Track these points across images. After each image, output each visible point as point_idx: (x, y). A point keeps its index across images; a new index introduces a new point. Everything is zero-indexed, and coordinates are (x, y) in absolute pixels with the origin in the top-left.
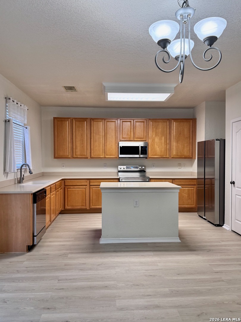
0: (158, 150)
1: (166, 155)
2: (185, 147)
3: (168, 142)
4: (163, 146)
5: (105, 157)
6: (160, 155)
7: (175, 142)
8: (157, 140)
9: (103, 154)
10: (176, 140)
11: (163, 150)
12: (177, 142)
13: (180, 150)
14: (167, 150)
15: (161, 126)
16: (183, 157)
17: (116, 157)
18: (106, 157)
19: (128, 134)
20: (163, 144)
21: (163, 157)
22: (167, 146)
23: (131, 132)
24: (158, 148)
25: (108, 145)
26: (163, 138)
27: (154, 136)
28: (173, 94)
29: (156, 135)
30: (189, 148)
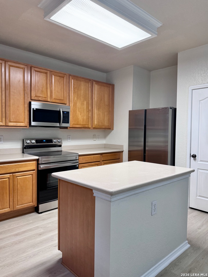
0: (80, 117)
1: (88, 125)
2: (105, 116)
3: (90, 108)
4: (86, 113)
5: (7, 125)
6: (82, 124)
7: (96, 109)
8: (78, 104)
9: (4, 119)
10: (97, 107)
11: (85, 117)
12: (99, 109)
13: (101, 118)
14: (89, 118)
15: (83, 86)
16: (104, 127)
17: (26, 125)
18: (9, 125)
19: (42, 91)
20: (85, 111)
21: (85, 127)
22: (89, 113)
23: (47, 88)
24: (80, 115)
25: (11, 105)
26: (85, 103)
27: (75, 99)
28: (155, 36)
29: (78, 98)
30: (108, 118)
